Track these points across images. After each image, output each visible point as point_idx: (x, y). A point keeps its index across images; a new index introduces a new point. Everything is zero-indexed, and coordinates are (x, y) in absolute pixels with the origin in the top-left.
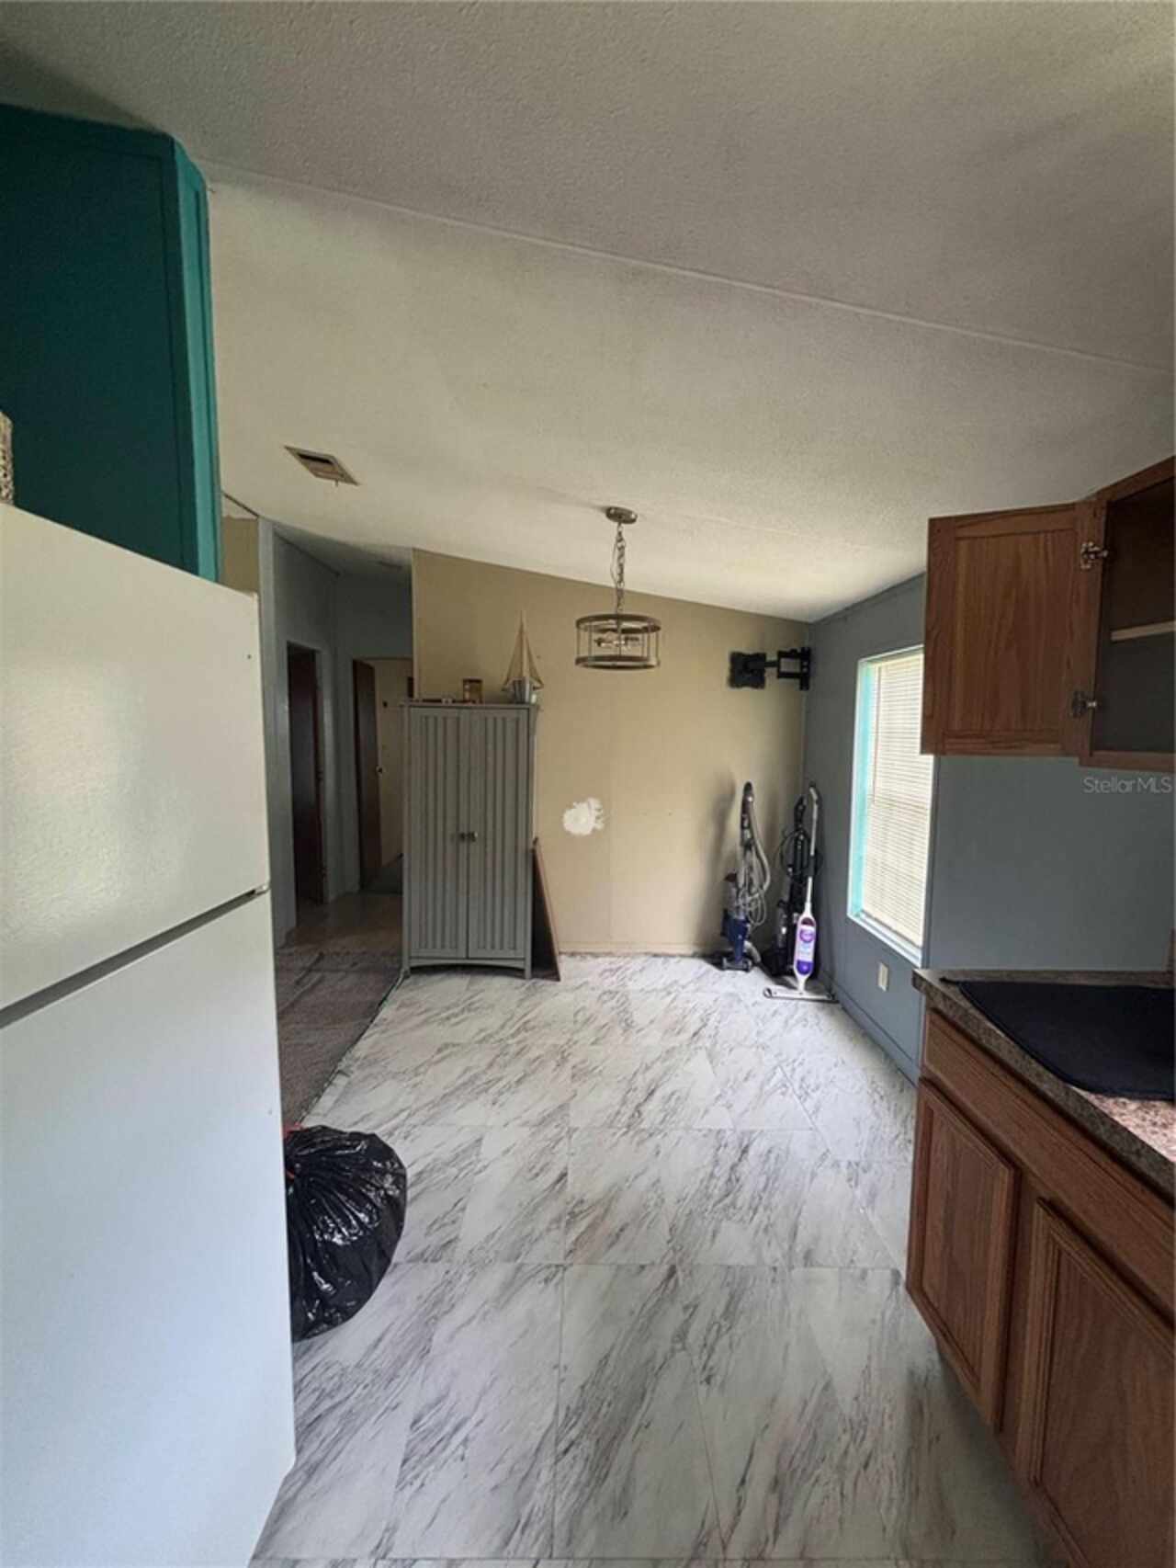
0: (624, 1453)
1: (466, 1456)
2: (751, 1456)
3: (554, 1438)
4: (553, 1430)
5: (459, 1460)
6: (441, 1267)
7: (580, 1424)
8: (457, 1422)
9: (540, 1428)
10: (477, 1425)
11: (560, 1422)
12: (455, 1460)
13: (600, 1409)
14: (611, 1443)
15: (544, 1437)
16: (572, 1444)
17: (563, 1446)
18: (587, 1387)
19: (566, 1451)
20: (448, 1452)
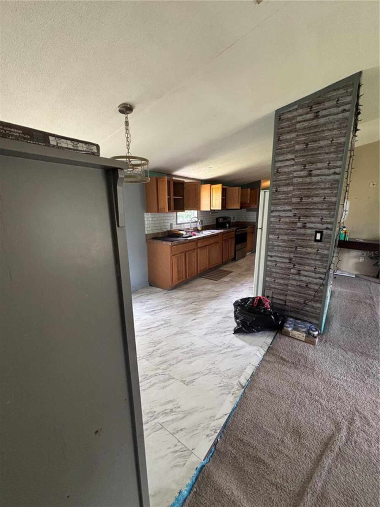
0: (216, 296)
6: (228, 315)
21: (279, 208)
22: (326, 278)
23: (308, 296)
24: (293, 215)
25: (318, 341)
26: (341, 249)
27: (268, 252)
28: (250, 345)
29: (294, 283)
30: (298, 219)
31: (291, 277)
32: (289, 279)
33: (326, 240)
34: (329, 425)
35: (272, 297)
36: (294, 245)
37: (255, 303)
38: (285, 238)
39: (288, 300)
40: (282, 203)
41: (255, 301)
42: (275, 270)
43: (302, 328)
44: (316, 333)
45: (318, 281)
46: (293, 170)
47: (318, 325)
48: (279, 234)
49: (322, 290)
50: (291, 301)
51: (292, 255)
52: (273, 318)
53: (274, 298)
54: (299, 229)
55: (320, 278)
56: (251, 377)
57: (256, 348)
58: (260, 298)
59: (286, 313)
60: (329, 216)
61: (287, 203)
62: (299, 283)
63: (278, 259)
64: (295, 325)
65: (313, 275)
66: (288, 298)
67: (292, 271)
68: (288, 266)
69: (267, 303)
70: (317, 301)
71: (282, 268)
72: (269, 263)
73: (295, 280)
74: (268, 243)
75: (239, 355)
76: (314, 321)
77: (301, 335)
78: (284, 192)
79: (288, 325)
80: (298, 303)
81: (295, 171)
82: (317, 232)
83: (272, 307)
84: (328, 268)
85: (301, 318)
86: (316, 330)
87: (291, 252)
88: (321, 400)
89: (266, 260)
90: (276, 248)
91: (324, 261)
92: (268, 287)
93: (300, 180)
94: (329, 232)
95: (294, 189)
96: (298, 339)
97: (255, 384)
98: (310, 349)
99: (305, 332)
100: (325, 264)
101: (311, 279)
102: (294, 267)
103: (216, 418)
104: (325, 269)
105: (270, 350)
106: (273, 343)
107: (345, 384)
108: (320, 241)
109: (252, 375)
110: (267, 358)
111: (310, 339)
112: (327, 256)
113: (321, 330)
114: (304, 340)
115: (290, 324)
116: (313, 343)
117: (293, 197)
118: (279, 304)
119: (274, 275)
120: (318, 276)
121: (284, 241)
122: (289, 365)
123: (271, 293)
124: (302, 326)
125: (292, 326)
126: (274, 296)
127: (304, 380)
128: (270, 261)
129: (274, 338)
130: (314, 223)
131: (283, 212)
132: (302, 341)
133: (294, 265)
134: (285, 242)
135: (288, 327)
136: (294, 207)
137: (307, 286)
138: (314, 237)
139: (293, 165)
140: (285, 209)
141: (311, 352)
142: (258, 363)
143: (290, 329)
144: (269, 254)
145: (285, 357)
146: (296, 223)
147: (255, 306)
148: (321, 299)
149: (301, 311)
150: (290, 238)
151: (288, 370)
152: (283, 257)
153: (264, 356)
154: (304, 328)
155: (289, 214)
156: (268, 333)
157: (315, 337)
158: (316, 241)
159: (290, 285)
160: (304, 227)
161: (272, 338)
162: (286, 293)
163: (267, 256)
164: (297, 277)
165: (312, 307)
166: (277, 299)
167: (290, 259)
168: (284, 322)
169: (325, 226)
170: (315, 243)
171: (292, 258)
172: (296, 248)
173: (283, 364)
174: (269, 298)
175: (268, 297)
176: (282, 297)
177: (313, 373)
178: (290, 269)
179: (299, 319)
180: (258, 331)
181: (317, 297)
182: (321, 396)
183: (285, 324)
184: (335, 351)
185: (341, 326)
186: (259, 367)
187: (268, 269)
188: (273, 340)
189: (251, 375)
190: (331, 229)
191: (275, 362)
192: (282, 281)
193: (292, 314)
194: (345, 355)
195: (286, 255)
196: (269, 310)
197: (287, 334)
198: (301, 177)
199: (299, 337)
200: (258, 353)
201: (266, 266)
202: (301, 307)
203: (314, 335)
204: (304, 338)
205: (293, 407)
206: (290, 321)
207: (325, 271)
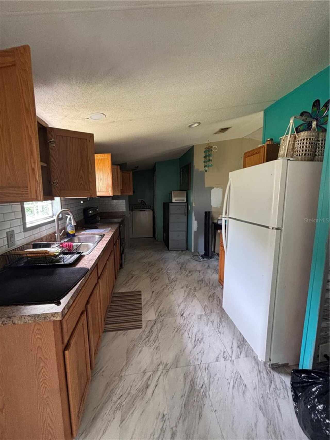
0: (187, 388)
1: (227, 381)
2: (153, 393)
3: (207, 388)
4: (208, 390)
5: (228, 378)
7: (201, 393)
8: (235, 388)
9: (212, 390)
10: (229, 388)
11: (207, 393)
12: (229, 379)
13: (197, 398)
14: (191, 389)
15: (210, 388)
16: (202, 387)
17: (204, 387)
18: (203, 405)
19: (203, 385)
20: (232, 380)
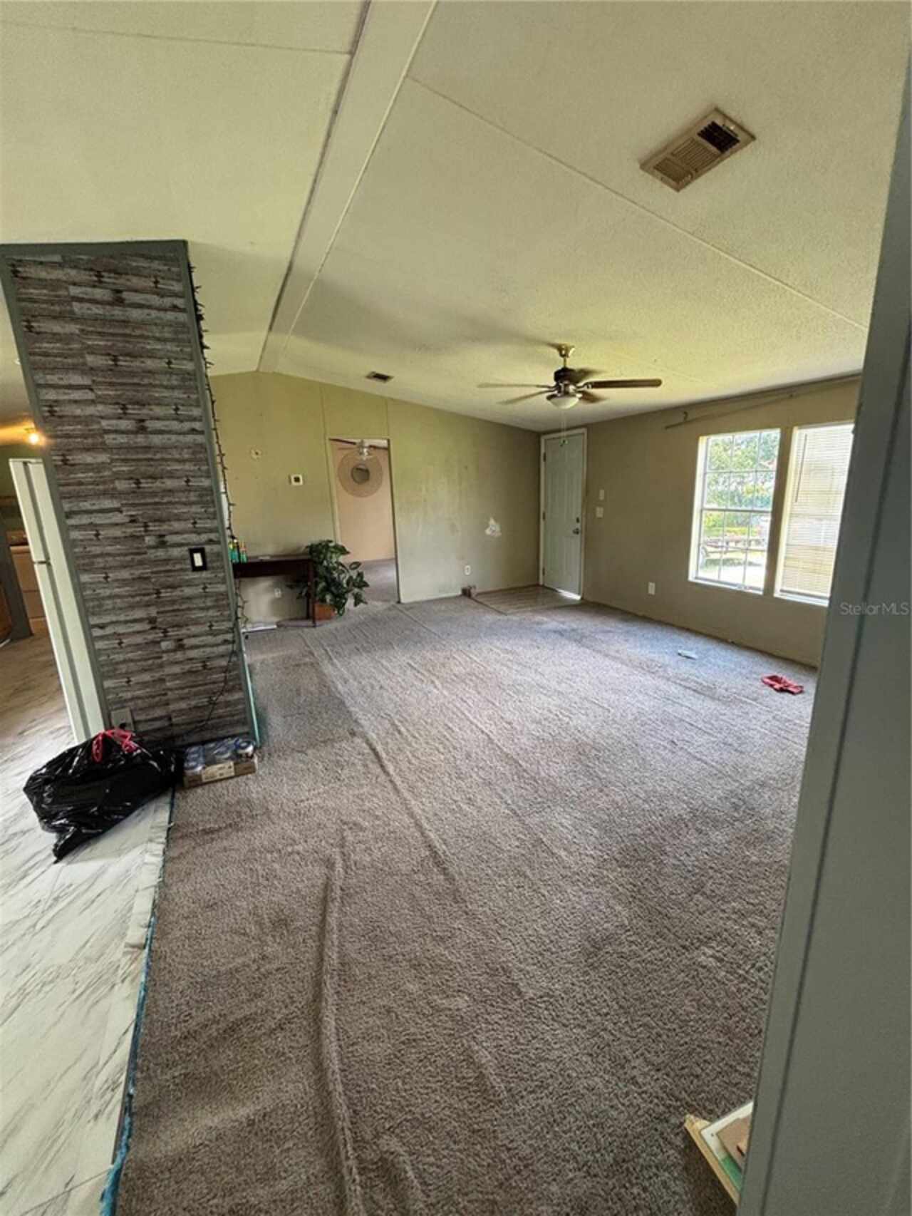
21: (86, 505)
22: (236, 639)
23: (212, 686)
24: (127, 520)
25: (259, 762)
26: (243, 579)
27: (90, 619)
28: (119, 855)
29: (176, 669)
30: (142, 529)
31: (164, 659)
32: (161, 666)
33: (215, 565)
34: (319, 871)
35: (135, 722)
36: (151, 586)
37: (97, 754)
38: (125, 574)
39: (174, 711)
40: (92, 493)
41: (95, 747)
42: (121, 657)
43: (222, 753)
44: (250, 749)
45: (222, 649)
46: (97, 414)
47: (248, 733)
48: (105, 569)
49: (235, 664)
50: (181, 712)
51: (153, 612)
52: (155, 764)
53: (140, 722)
54: (153, 551)
55: (226, 642)
56: (153, 914)
57: (137, 851)
58: (104, 736)
59: (179, 742)
60: (205, 516)
61: (105, 493)
62: (187, 667)
63: (121, 629)
64: (205, 756)
65: (210, 639)
66: (172, 707)
67: (164, 645)
68: (150, 637)
69: (127, 741)
70: (230, 691)
71: (138, 646)
72: (100, 645)
73: (177, 663)
74: (82, 596)
75: (99, 895)
76: (239, 730)
77: (225, 768)
78: (88, 467)
79: (192, 764)
80: (197, 707)
81: (102, 418)
82: (192, 552)
83: (141, 744)
84: (234, 618)
85: (214, 736)
86: (249, 743)
87: (148, 605)
88: (296, 847)
89: (90, 641)
90: (109, 604)
91: (223, 606)
92: (115, 703)
93: (122, 439)
94: (216, 548)
95: (112, 460)
96: (221, 780)
97: (171, 917)
98: (250, 782)
99: (230, 758)
100: (226, 613)
101: (208, 650)
102: (166, 636)
103: (101, 1063)
104: (230, 620)
105: (172, 834)
106: (174, 816)
107: (319, 801)
108: (204, 568)
109: (155, 905)
110: (174, 853)
111: (244, 766)
112: (225, 595)
113: (255, 739)
114: (233, 774)
115: (194, 760)
116: (251, 769)
117: (118, 479)
118: (159, 729)
119: (123, 668)
120: (220, 638)
121: (124, 582)
122: (223, 834)
123: (129, 713)
124: (222, 749)
125: (201, 759)
126: (137, 718)
127: (261, 838)
128: (102, 638)
129: (172, 805)
130: (181, 534)
131: (100, 515)
132: (231, 778)
133: (165, 632)
134: (126, 585)
135: (193, 767)
136: (124, 502)
137: (205, 667)
138: (189, 562)
139: (93, 402)
140: (103, 507)
141: (253, 787)
142: (157, 875)
143: (199, 768)
144: (94, 620)
145: (212, 825)
146: (141, 538)
147: (97, 760)
148: (238, 682)
149: (209, 723)
150: (137, 573)
151: (225, 843)
152: (135, 621)
153: (164, 853)
154: (226, 752)
155: (118, 518)
156: (152, 806)
157: (252, 757)
158: (195, 569)
159: (167, 678)
160: (162, 544)
161: (168, 808)
162: (164, 698)
163: (87, 628)
164: (179, 656)
165: (228, 704)
166: (147, 721)
167: (152, 621)
168: (181, 761)
169: (204, 537)
170: (196, 575)
171: (156, 618)
172: (158, 592)
173: (213, 839)
174: (127, 728)
175: (123, 726)
176: (159, 712)
177: (269, 818)
178: (159, 643)
179: (211, 741)
180: (127, 813)
181: (231, 680)
182: (294, 842)
183: (186, 765)
184: (290, 761)
185: (284, 717)
186: (163, 881)
187: (103, 658)
188: (171, 812)
189: (153, 909)
190: (218, 542)
191: (194, 848)
192: (146, 677)
193: (195, 738)
194: (306, 759)
195: (139, 614)
196: (139, 751)
197: (197, 782)
198: (122, 432)
199: (221, 775)
200: (148, 858)
201: (94, 654)
202: (207, 713)
203: (247, 754)
204: (232, 769)
205: (259, 893)
206: (193, 753)
207: (230, 625)
